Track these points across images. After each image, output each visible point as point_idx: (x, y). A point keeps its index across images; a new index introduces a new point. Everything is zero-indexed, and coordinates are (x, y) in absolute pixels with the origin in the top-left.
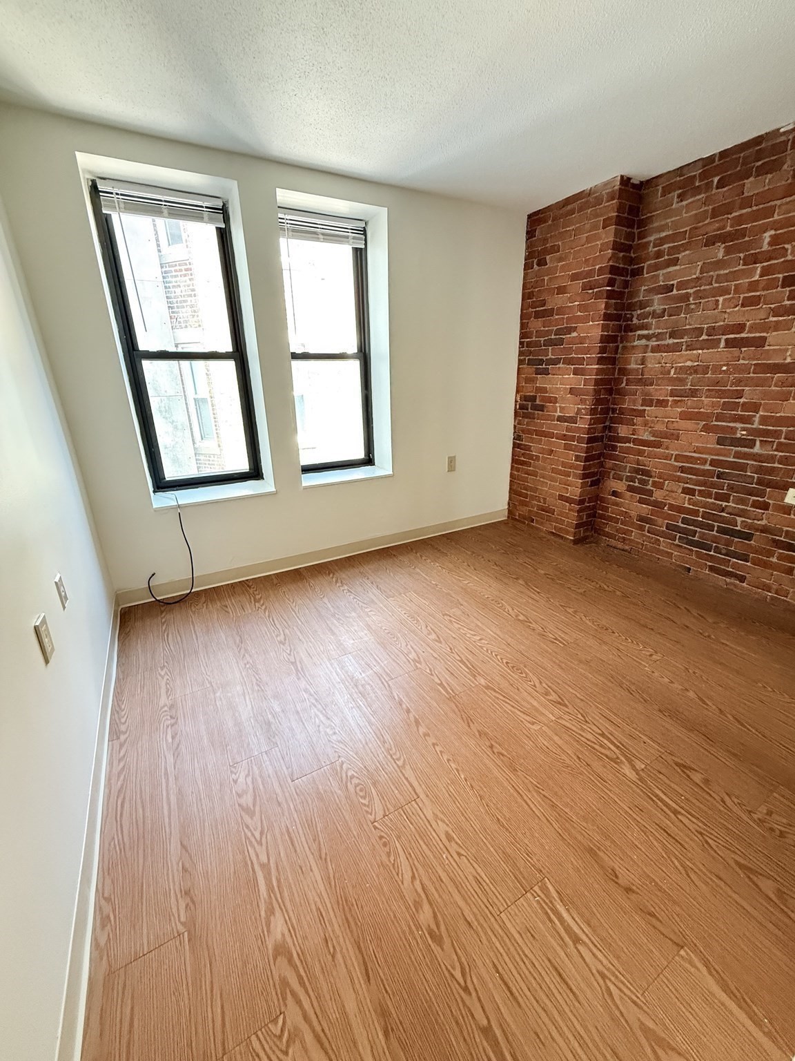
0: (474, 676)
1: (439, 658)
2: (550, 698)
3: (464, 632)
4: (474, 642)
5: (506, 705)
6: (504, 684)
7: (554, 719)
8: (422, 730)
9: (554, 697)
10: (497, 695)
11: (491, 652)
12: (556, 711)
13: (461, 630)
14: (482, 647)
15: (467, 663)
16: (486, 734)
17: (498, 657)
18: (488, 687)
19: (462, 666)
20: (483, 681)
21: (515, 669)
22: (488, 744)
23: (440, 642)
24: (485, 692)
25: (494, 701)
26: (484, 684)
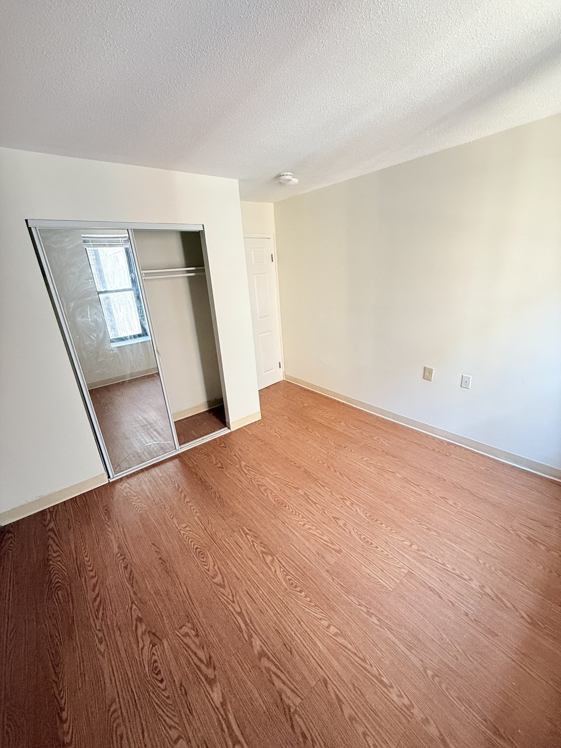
0: (305, 494)
1: (331, 504)
2: (264, 488)
3: (318, 531)
4: (309, 522)
5: (288, 481)
6: (288, 492)
7: (266, 478)
8: (325, 465)
9: (262, 489)
10: (293, 485)
11: (296, 514)
12: (263, 481)
13: (321, 533)
14: (303, 517)
15: (311, 503)
16: (297, 467)
17: (291, 510)
18: (297, 489)
19: (314, 500)
20: (300, 492)
21: (281, 503)
22: (297, 464)
23: (334, 518)
24: (299, 485)
25: (294, 482)
26: (299, 490)
